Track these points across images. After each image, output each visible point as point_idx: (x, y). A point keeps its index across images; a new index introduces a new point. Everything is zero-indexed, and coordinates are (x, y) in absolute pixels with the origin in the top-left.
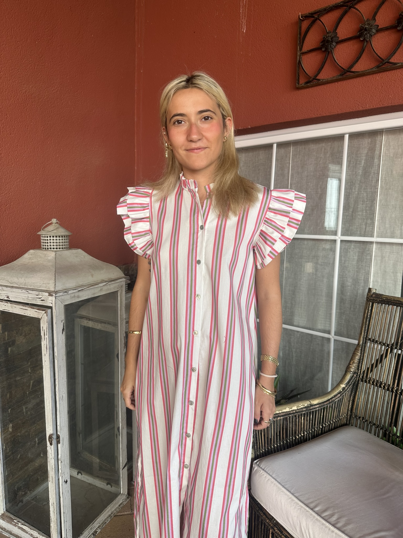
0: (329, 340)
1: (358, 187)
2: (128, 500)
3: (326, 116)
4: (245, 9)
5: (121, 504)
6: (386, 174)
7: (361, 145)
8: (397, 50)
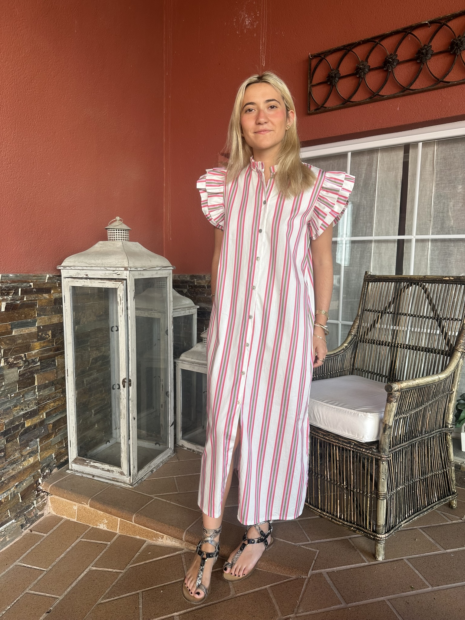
0: (337, 324)
1: (360, 196)
2: (174, 454)
3: (332, 137)
4: (264, 47)
5: (169, 456)
6: (381, 185)
7: (362, 162)
8: (384, 85)
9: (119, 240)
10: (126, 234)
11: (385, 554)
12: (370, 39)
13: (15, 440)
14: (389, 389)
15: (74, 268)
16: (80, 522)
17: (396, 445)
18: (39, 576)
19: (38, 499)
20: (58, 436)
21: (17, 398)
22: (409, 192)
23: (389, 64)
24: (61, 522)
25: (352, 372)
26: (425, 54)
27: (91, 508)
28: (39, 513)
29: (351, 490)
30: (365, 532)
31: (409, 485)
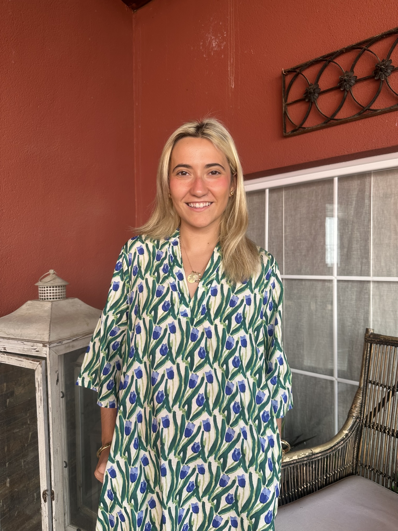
1: (351, 227)
3: (314, 161)
6: (377, 214)
7: (351, 187)
8: (376, 98)
12: (355, 45)
23: (382, 72)
25: (356, 471)
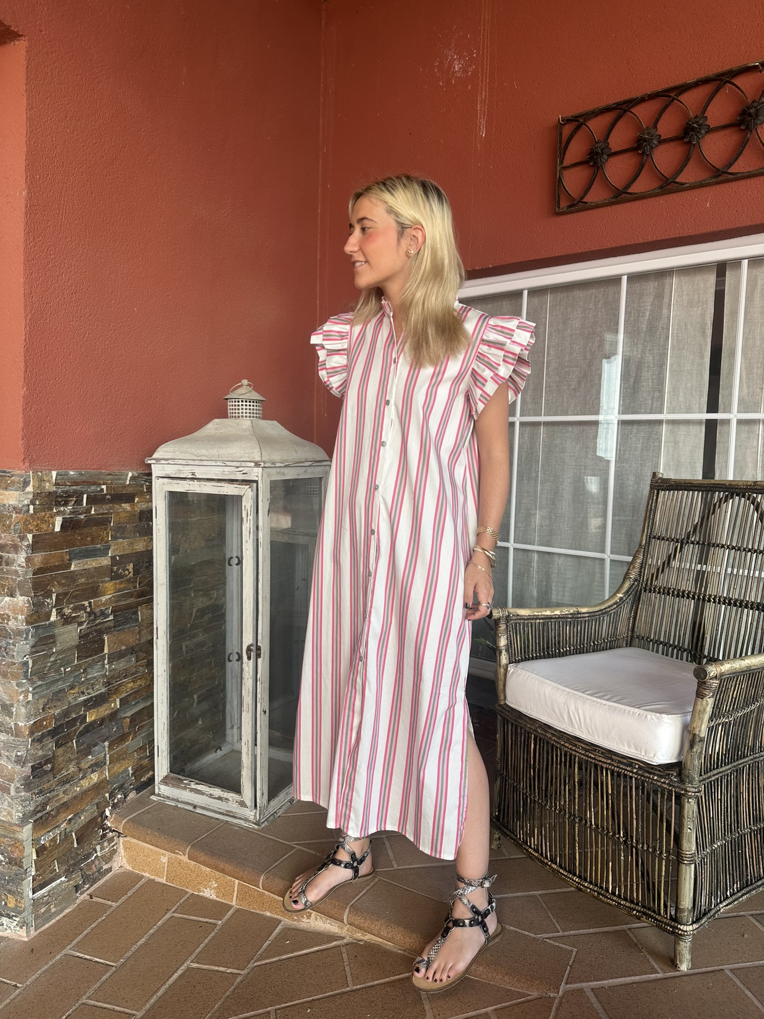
0: (602, 560)
1: (641, 348)
3: (596, 251)
4: (485, 106)
6: (678, 329)
7: (645, 291)
8: (684, 167)
9: (246, 417)
10: (258, 408)
11: (692, 960)
12: (660, 92)
13: (70, 743)
14: (701, 675)
15: (173, 463)
16: (172, 885)
17: (711, 770)
18: (104, 975)
19: (103, 842)
20: (138, 738)
21: (76, 674)
22: (725, 341)
23: (694, 131)
24: (141, 883)
25: (631, 642)
26: (754, 116)
27: (191, 861)
28: (105, 867)
29: (632, 846)
30: (657, 920)
31: (733, 840)
